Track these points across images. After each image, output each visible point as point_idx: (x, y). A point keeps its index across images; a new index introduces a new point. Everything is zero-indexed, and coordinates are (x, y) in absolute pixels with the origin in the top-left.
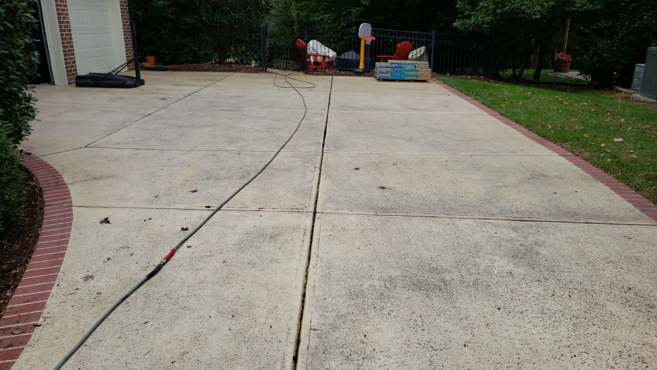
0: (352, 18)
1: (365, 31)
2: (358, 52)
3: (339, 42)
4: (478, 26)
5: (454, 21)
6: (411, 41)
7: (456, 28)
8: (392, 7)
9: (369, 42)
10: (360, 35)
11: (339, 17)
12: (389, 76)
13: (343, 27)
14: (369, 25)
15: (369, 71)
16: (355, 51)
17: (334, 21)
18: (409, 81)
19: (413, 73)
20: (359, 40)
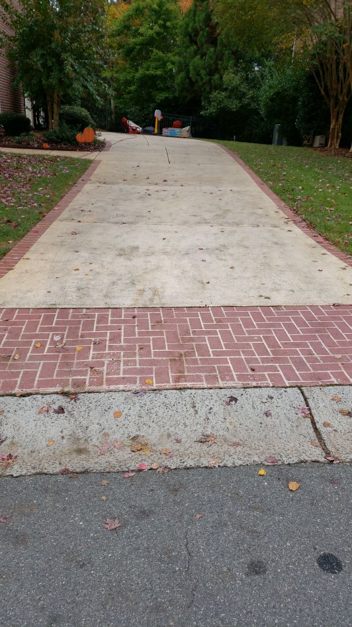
0: (151, 110)
1: (158, 114)
2: (154, 127)
3: (143, 123)
4: (211, 114)
5: (201, 111)
6: (180, 120)
7: (201, 116)
8: (172, 104)
9: (159, 120)
10: (155, 115)
11: (143, 109)
12: (169, 134)
13: (145, 114)
14: (160, 111)
15: (160, 133)
16: (152, 126)
17: (140, 111)
18: (178, 137)
19: (179, 133)
20: (155, 118)
